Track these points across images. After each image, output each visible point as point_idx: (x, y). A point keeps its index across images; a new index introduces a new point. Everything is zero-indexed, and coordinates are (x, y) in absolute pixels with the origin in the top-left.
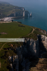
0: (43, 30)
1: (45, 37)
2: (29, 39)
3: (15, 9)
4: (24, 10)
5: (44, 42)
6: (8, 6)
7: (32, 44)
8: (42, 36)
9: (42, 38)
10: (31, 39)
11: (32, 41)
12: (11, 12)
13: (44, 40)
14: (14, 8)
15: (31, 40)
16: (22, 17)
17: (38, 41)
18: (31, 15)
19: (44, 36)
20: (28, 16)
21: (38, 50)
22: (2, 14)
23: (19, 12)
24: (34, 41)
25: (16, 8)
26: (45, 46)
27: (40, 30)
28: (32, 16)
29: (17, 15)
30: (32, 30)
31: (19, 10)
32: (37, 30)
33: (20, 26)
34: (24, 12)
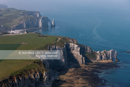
0: (72, 39)
1: (74, 45)
2: (54, 46)
3: (22, 15)
4: (40, 15)
5: (73, 52)
6: (8, 10)
8: (70, 44)
9: (71, 46)
10: (57, 46)
12: (16, 22)
13: (74, 50)
14: (21, 15)
15: (57, 48)
16: (37, 28)
17: (65, 49)
18: (54, 23)
19: (72, 44)
20: (48, 26)
21: (67, 60)
22: (2, 26)
23: (32, 20)
25: (24, 13)
26: (76, 56)
27: (68, 39)
28: (54, 26)
29: (28, 26)
30: (57, 39)
31: (30, 16)
32: (63, 39)
33: (41, 36)
34: (40, 19)
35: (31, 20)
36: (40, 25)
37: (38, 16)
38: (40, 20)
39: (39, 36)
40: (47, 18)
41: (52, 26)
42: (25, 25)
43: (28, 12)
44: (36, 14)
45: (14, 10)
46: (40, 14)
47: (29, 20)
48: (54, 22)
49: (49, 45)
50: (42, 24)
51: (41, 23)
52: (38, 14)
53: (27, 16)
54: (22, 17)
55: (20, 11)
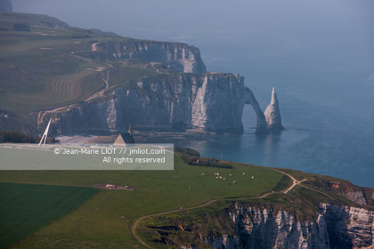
1: (371, 221)
2: (265, 212)
3: (101, 57)
7: (286, 245)
9: (353, 224)
10: (280, 214)
11: (285, 227)
13: (370, 243)
14: (92, 56)
15: (279, 220)
18: (276, 112)
19: (362, 214)
24: (299, 225)
27: (343, 189)
28: (278, 128)
30: (285, 182)
31: (144, 67)
32: (317, 184)
33: (201, 164)
34: (199, 85)
35: (146, 87)
36: (199, 118)
37: (188, 67)
38: (201, 94)
39: (190, 164)
40: (239, 82)
41: (263, 131)
42: (114, 112)
43: (134, 43)
44: (180, 56)
45: (50, 25)
46: (198, 58)
47: (140, 84)
48: (276, 106)
49: (242, 203)
50: (210, 112)
51: (203, 109)
52: (192, 57)
53: (125, 63)
54: (100, 69)
55: (87, 35)
